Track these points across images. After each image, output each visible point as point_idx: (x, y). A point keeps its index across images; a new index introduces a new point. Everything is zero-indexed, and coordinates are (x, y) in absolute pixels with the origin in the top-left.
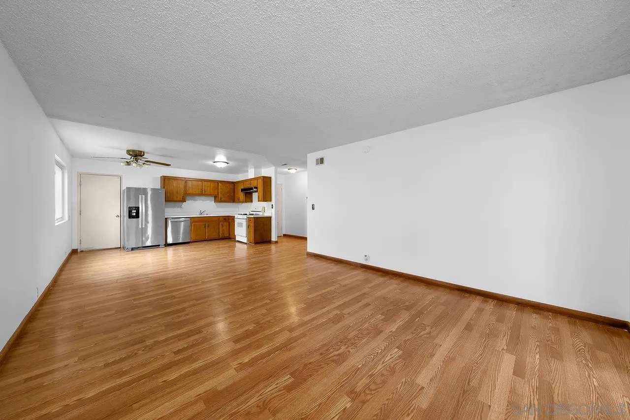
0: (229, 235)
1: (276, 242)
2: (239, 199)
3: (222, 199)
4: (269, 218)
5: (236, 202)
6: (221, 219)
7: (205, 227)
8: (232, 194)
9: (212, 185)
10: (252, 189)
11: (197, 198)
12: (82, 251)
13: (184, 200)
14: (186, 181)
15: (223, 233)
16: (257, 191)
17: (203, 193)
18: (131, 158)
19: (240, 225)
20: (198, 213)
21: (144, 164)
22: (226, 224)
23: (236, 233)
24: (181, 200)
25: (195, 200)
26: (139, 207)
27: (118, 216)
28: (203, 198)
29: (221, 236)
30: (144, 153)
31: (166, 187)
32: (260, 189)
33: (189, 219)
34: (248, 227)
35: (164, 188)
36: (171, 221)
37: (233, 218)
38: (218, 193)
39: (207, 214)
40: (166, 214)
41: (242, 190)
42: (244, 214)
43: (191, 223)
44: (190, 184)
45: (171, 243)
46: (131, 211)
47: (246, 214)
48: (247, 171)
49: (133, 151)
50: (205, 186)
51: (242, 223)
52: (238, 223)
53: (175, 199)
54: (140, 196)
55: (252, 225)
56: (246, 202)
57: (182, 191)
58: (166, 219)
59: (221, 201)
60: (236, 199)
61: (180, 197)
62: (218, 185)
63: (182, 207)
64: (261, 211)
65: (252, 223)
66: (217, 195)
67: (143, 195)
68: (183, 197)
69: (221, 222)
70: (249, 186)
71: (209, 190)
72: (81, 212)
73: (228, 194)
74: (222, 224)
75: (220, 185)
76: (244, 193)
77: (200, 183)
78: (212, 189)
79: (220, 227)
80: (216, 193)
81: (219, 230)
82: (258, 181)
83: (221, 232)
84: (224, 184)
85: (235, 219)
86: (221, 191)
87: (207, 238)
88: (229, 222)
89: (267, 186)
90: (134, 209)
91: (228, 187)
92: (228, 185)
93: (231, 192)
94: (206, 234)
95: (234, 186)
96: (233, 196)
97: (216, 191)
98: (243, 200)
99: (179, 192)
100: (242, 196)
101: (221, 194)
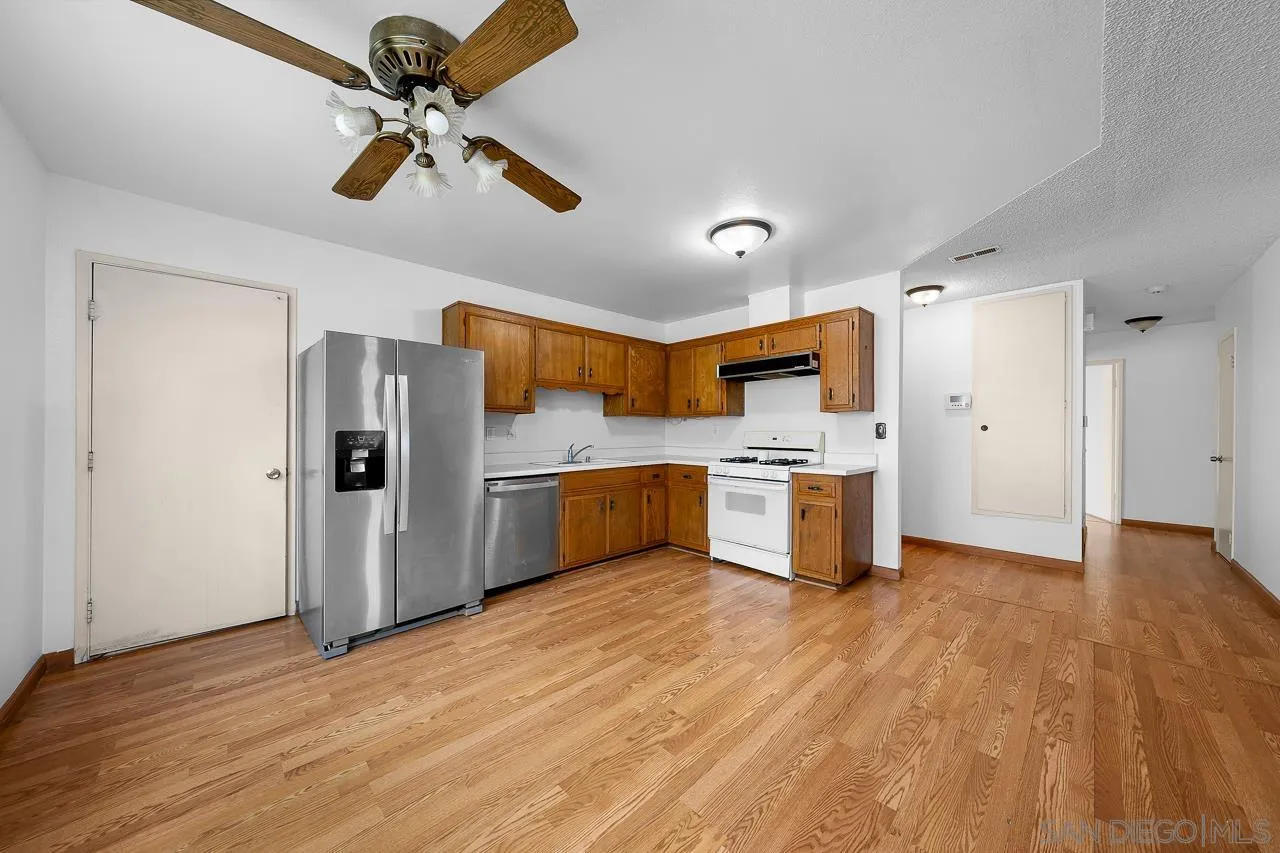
2: (691, 402)
3: (637, 405)
4: (869, 479)
6: (646, 477)
7: (603, 510)
8: (662, 387)
9: (611, 351)
13: (527, 408)
14: (535, 329)
15: (651, 529)
17: (586, 380)
19: (749, 504)
20: (562, 456)
22: (658, 496)
23: (711, 533)
24: (521, 403)
26: (386, 434)
27: (274, 475)
29: (645, 540)
34: (802, 513)
38: (626, 382)
39: (588, 459)
41: (730, 370)
43: (562, 497)
44: (546, 340)
46: (349, 452)
48: (744, 301)
50: (590, 353)
51: (760, 497)
52: (732, 495)
53: (502, 398)
54: (389, 380)
55: (830, 506)
56: (730, 413)
57: (524, 369)
59: (634, 411)
60: (677, 400)
61: (515, 398)
62: (626, 352)
63: (512, 431)
64: (812, 450)
65: (833, 500)
66: (622, 389)
67: (400, 377)
68: (526, 392)
69: (645, 487)
70: (760, 353)
71: (601, 370)
72: (95, 456)
73: (651, 388)
74: (649, 497)
75: (632, 352)
76: (724, 381)
77: (577, 339)
78: (611, 365)
79: (643, 507)
80: (621, 384)
81: (639, 519)
82: (820, 331)
83: (645, 528)
84: (642, 349)
85: (710, 476)
86: (634, 377)
87: (608, 551)
88: (666, 486)
89: (866, 347)
90: (362, 442)
91: (651, 363)
92: (651, 353)
93: (659, 382)
94: (605, 535)
95: (667, 358)
96: (663, 394)
97: (620, 375)
98: (720, 407)
99: (513, 371)
100: (710, 394)
101: (632, 385)
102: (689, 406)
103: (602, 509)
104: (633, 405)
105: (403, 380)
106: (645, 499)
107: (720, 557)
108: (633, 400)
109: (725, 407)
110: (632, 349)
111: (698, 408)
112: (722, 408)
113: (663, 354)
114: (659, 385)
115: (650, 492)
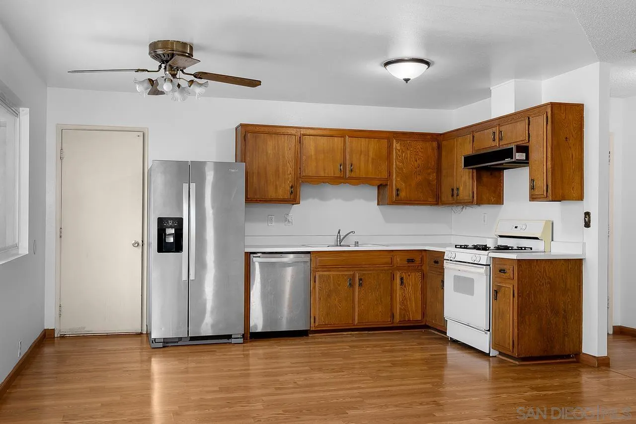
0: (423, 314)
1: (603, 364)
2: (454, 192)
3: (403, 194)
4: (574, 266)
5: (445, 204)
7: (352, 285)
8: (433, 177)
9: (373, 146)
10: (508, 153)
11: (329, 189)
12: (63, 337)
13: (293, 199)
14: (300, 135)
15: (405, 310)
16: (525, 163)
17: (348, 174)
18: (160, 66)
19: (465, 285)
20: (332, 240)
21: (192, 82)
22: (413, 279)
23: (447, 314)
24: (287, 196)
25: (323, 198)
26: (182, 219)
27: (136, 244)
28: (346, 190)
29: (397, 318)
30: (191, 48)
31: (248, 159)
32: (540, 153)
33: (307, 258)
34: (496, 293)
35: (243, 160)
36: (260, 263)
38: (390, 174)
39: (357, 244)
40: (248, 241)
41: (469, 161)
42: (476, 247)
43: (313, 271)
44: (310, 145)
45: (260, 329)
46: (165, 230)
47: (485, 248)
48: (487, 93)
49: (165, 44)
50: (351, 151)
51: (472, 280)
52: (457, 279)
53: (272, 194)
54: (185, 186)
55: (510, 287)
57: (290, 169)
58: (248, 255)
59: (398, 200)
60: (446, 195)
61: (283, 191)
62: (390, 147)
63: (289, 218)
64: (537, 238)
65: (511, 282)
66: (387, 180)
67: (191, 184)
68: (292, 187)
69: (399, 270)
70: (493, 144)
71: (362, 164)
72: (63, 230)
73: (420, 178)
74: (402, 279)
75: (396, 145)
76: (475, 171)
77: (338, 141)
78: (373, 159)
79: (395, 288)
80: (385, 175)
81: (391, 298)
82: (529, 124)
83: (398, 306)
84: (408, 142)
85: (445, 261)
86: (399, 168)
87: (356, 322)
88: (423, 270)
89: (566, 138)
90: (170, 224)
91: (420, 154)
92: (420, 145)
93: (429, 171)
94: (353, 308)
95: (439, 147)
96: (435, 182)
97: (384, 167)
98: (471, 195)
99: (281, 171)
100: (465, 183)
101: (397, 176)
102: (453, 195)
103: (350, 284)
104: (398, 195)
105: (193, 186)
106: (398, 281)
107: (455, 338)
108: (398, 190)
109: (475, 198)
110: (397, 142)
111: (458, 197)
112: (473, 197)
113: (435, 144)
114: (429, 174)
115: (404, 275)
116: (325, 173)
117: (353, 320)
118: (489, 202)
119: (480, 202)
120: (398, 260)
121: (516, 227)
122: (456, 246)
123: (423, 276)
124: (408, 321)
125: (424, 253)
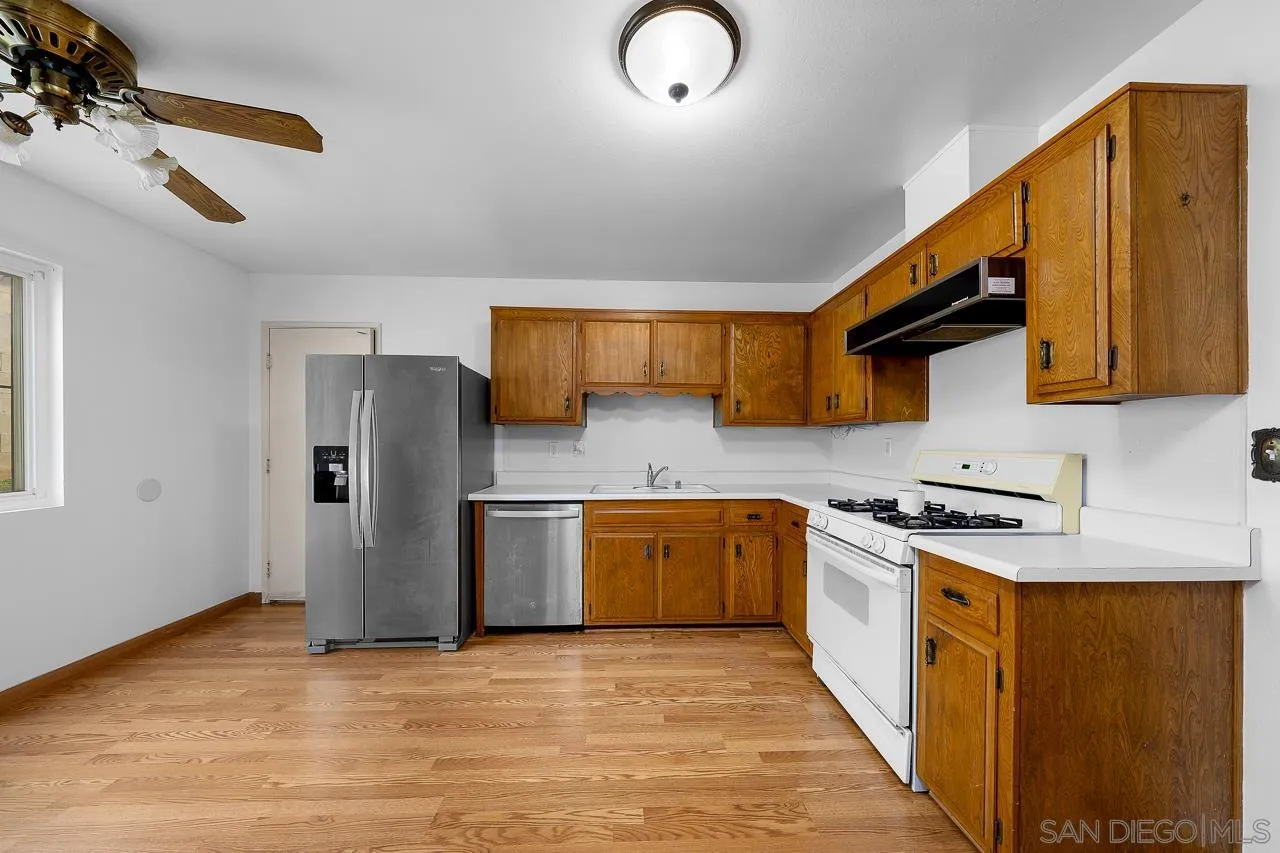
0: (777, 606)
2: (832, 402)
3: (746, 409)
5: (816, 424)
6: (733, 516)
7: (651, 556)
8: (798, 380)
12: (272, 605)
13: (570, 417)
14: (582, 323)
15: (743, 597)
17: (655, 380)
22: (759, 546)
24: (561, 413)
26: (348, 447)
29: (731, 610)
34: (931, 648)
37: (796, 519)
38: (725, 377)
41: (857, 336)
43: (588, 530)
44: (597, 335)
46: (325, 466)
53: (537, 410)
54: (356, 395)
55: (985, 653)
56: (879, 416)
57: (565, 372)
59: (740, 419)
60: (818, 409)
61: (555, 406)
62: (725, 336)
64: (1038, 498)
65: (991, 639)
66: (721, 387)
68: (568, 400)
69: (733, 532)
70: (912, 291)
71: (680, 363)
73: (775, 383)
74: (738, 548)
75: (735, 333)
76: (868, 354)
77: (641, 329)
78: (697, 354)
79: (727, 561)
80: (716, 380)
81: (719, 580)
82: (1025, 201)
83: (732, 593)
84: (756, 327)
85: (808, 528)
86: (741, 369)
87: (660, 614)
88: (777, 534)
89: (1185, 197)
90: (333, 456)
91: (776, 345)
92: (775, 331)
93: (791, 372)
94: (655, 591)
95: (808, 334)
96: (800, 390)
97: (715, 368)
98: (863, 405)
99: (551, 377)
100: (851, 384)
101: (736, 381)
102: (829, 408)
103: (649, 554)
104: (738, 410)
106: (732, 551)
108: (738, 403)
109: (870, 406)
110: (737, 329)
111: (838, 410)
112: (866, 408)
113: (800, 329)
114: (792, 377)
115: (742, 541)
116: (619, 377)
117: (655, 611)
118: (899, 418)
119: (878, 420)
120: (732, 515)
121: (966, 467)
122: (830, 501)
123: (777, 542)
124: (750, 616)
125: (778, 505)
